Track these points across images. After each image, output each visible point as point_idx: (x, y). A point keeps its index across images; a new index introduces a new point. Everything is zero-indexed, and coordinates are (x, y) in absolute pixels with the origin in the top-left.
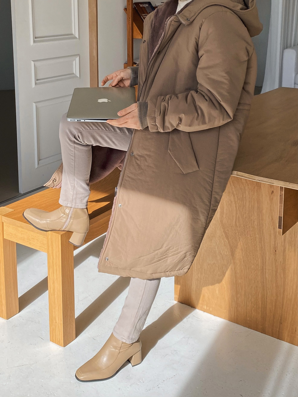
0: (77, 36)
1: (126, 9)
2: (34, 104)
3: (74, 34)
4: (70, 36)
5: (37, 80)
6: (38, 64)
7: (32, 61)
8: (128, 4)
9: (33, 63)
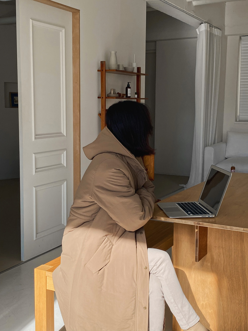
0: (65, 134)
1: (100, 114)
2: (34, 189)
3: (63, 133)
4: (59, 134)
5: (37, 169)
6: (38, 156)
7: (34, 153)
8: (102, 110)
9: (34, 155)
